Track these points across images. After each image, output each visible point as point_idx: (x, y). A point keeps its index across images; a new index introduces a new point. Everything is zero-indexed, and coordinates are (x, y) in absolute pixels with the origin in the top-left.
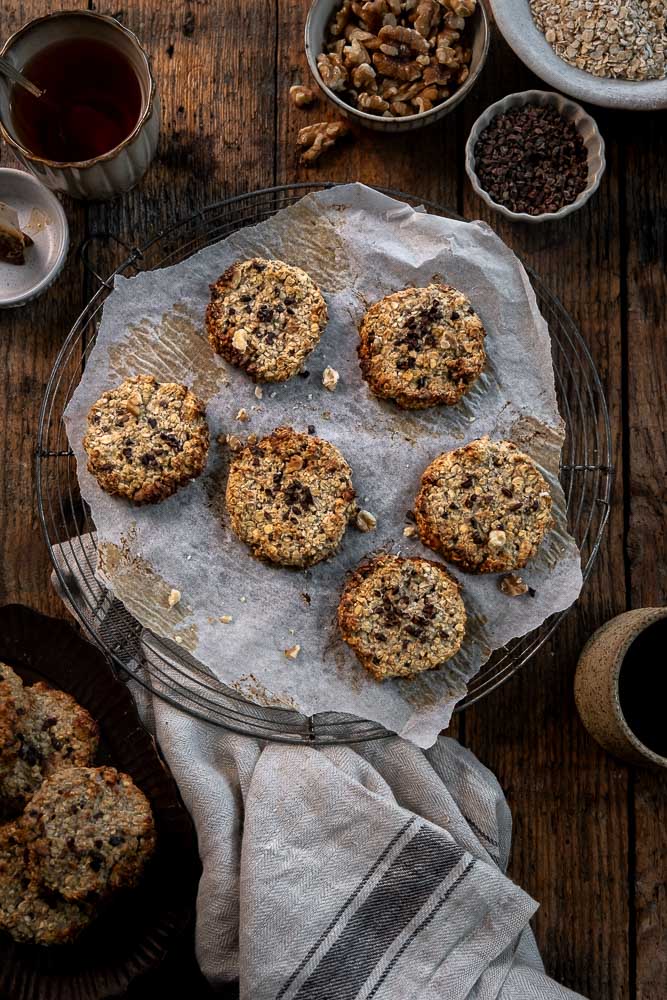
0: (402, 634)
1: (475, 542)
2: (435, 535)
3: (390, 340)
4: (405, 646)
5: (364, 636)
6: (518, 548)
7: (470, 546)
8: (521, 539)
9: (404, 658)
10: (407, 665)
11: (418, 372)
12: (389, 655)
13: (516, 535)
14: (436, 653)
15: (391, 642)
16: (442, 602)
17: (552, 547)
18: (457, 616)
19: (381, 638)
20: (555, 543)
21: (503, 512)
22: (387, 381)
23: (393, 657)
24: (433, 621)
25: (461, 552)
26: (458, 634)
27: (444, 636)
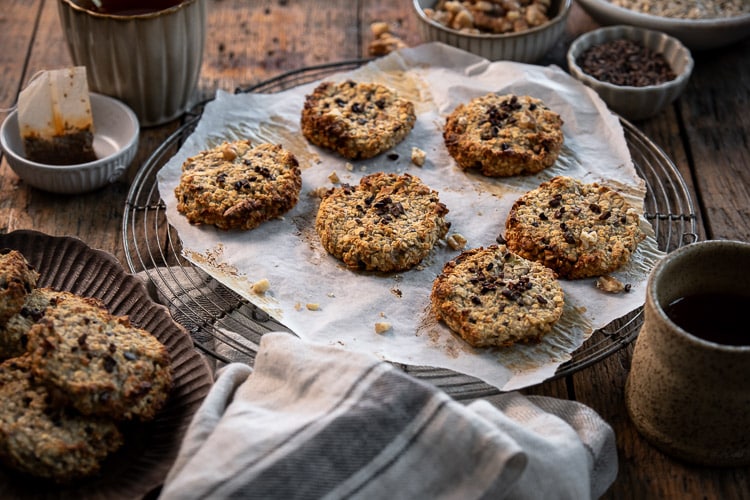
0: (498, 298)
1: (566, 241)
2: (527, 237)
3: (473, 121)
4: (502, 309)
5: (459, 299)
6: (610, 250)
7: (563, 245)
8: (613, 243)
9: (502, 318)
10: (506, 324)
11: (501, 140)
12: (486, 315)
13: (608, 241)
14: (535, 314)
15: (487, 305)
16: (538, 279)
17: (645, 260)
18: (553, 291)
19: (476, 302)
20: (649, 259)
21: (593, 222)
22: (473, 144)
23: (490, 316)
24: (529, 291)
25: (553, 249)
26: (556, 304)
27: (542, 302)
